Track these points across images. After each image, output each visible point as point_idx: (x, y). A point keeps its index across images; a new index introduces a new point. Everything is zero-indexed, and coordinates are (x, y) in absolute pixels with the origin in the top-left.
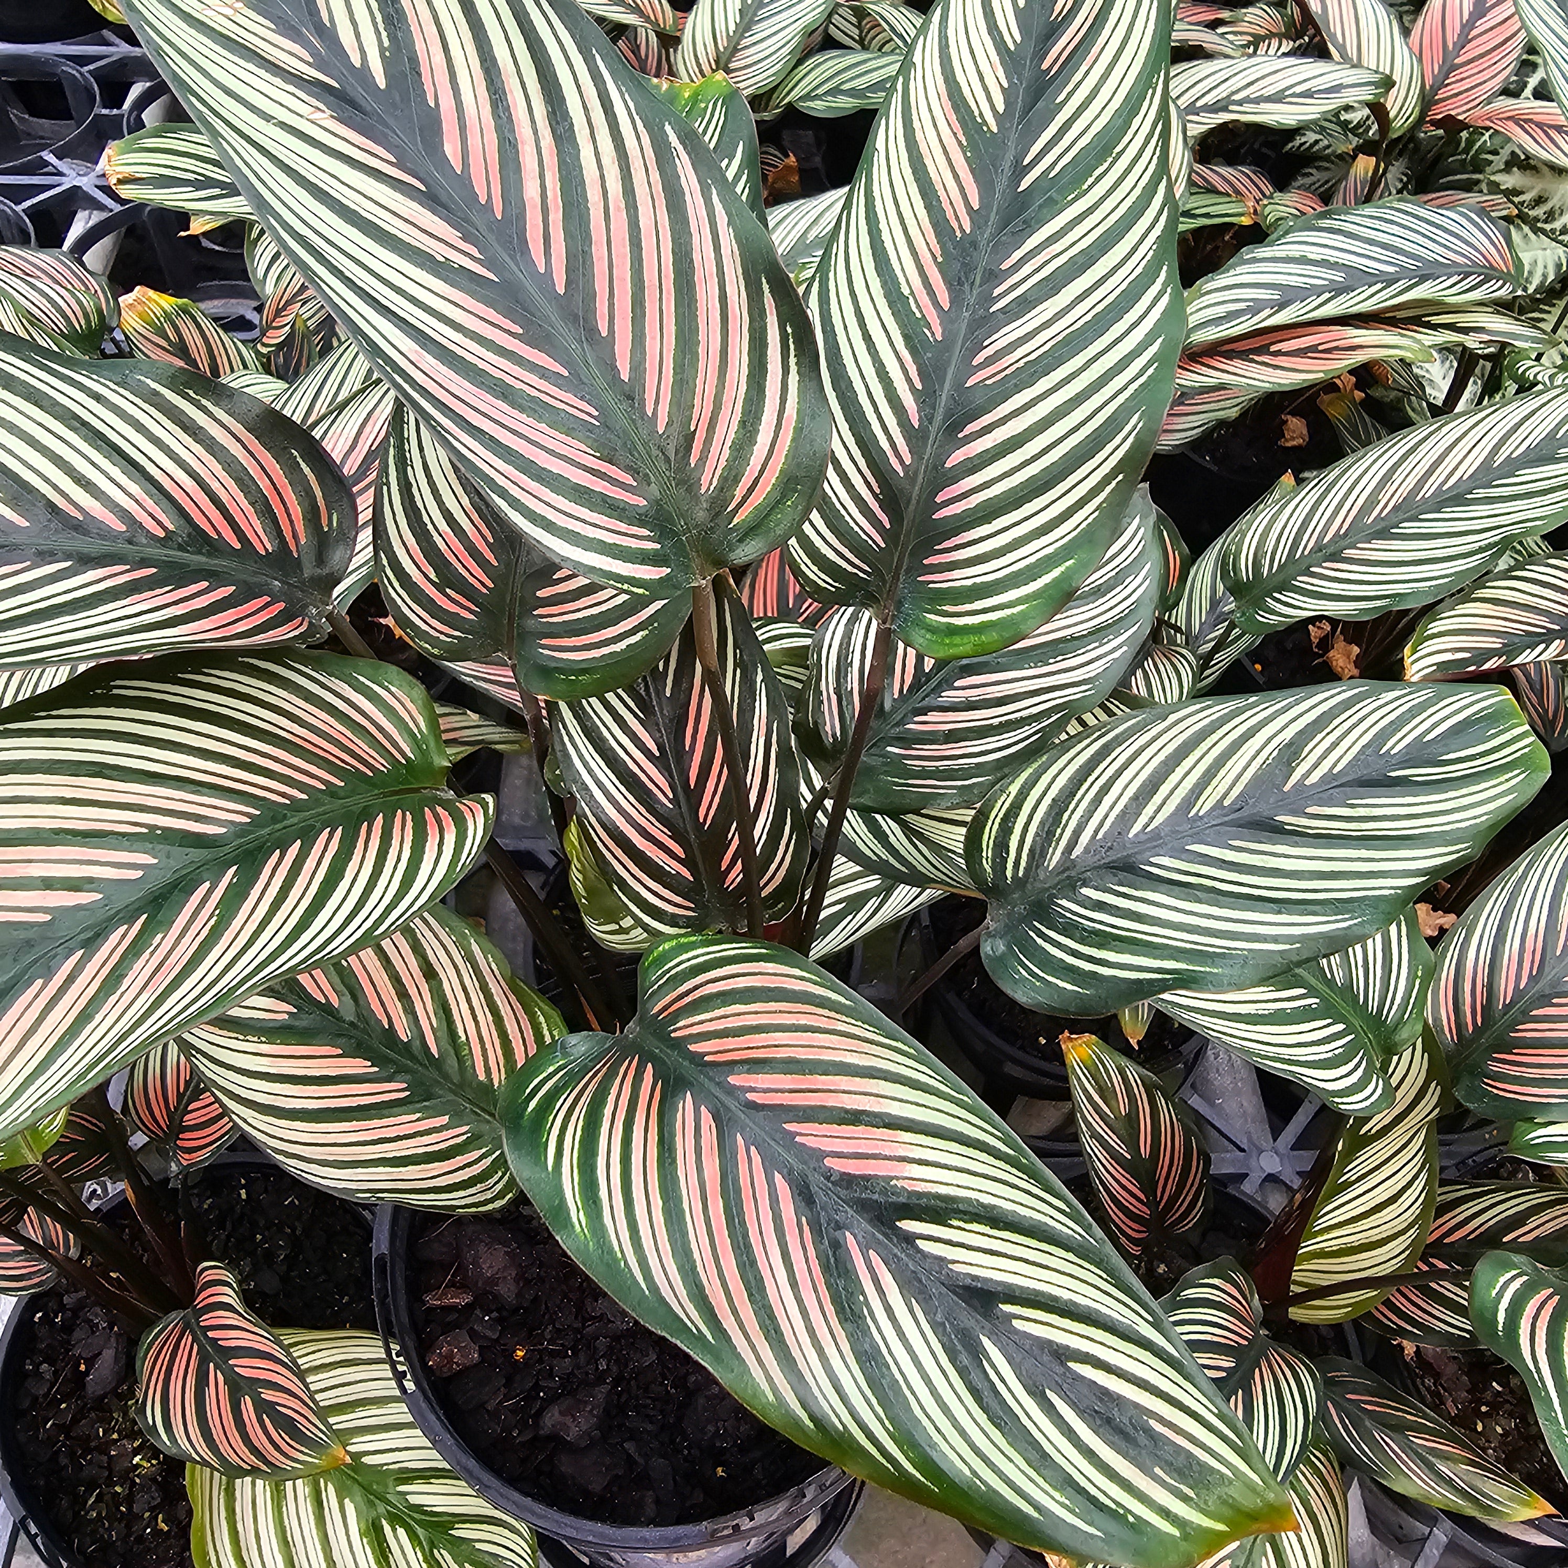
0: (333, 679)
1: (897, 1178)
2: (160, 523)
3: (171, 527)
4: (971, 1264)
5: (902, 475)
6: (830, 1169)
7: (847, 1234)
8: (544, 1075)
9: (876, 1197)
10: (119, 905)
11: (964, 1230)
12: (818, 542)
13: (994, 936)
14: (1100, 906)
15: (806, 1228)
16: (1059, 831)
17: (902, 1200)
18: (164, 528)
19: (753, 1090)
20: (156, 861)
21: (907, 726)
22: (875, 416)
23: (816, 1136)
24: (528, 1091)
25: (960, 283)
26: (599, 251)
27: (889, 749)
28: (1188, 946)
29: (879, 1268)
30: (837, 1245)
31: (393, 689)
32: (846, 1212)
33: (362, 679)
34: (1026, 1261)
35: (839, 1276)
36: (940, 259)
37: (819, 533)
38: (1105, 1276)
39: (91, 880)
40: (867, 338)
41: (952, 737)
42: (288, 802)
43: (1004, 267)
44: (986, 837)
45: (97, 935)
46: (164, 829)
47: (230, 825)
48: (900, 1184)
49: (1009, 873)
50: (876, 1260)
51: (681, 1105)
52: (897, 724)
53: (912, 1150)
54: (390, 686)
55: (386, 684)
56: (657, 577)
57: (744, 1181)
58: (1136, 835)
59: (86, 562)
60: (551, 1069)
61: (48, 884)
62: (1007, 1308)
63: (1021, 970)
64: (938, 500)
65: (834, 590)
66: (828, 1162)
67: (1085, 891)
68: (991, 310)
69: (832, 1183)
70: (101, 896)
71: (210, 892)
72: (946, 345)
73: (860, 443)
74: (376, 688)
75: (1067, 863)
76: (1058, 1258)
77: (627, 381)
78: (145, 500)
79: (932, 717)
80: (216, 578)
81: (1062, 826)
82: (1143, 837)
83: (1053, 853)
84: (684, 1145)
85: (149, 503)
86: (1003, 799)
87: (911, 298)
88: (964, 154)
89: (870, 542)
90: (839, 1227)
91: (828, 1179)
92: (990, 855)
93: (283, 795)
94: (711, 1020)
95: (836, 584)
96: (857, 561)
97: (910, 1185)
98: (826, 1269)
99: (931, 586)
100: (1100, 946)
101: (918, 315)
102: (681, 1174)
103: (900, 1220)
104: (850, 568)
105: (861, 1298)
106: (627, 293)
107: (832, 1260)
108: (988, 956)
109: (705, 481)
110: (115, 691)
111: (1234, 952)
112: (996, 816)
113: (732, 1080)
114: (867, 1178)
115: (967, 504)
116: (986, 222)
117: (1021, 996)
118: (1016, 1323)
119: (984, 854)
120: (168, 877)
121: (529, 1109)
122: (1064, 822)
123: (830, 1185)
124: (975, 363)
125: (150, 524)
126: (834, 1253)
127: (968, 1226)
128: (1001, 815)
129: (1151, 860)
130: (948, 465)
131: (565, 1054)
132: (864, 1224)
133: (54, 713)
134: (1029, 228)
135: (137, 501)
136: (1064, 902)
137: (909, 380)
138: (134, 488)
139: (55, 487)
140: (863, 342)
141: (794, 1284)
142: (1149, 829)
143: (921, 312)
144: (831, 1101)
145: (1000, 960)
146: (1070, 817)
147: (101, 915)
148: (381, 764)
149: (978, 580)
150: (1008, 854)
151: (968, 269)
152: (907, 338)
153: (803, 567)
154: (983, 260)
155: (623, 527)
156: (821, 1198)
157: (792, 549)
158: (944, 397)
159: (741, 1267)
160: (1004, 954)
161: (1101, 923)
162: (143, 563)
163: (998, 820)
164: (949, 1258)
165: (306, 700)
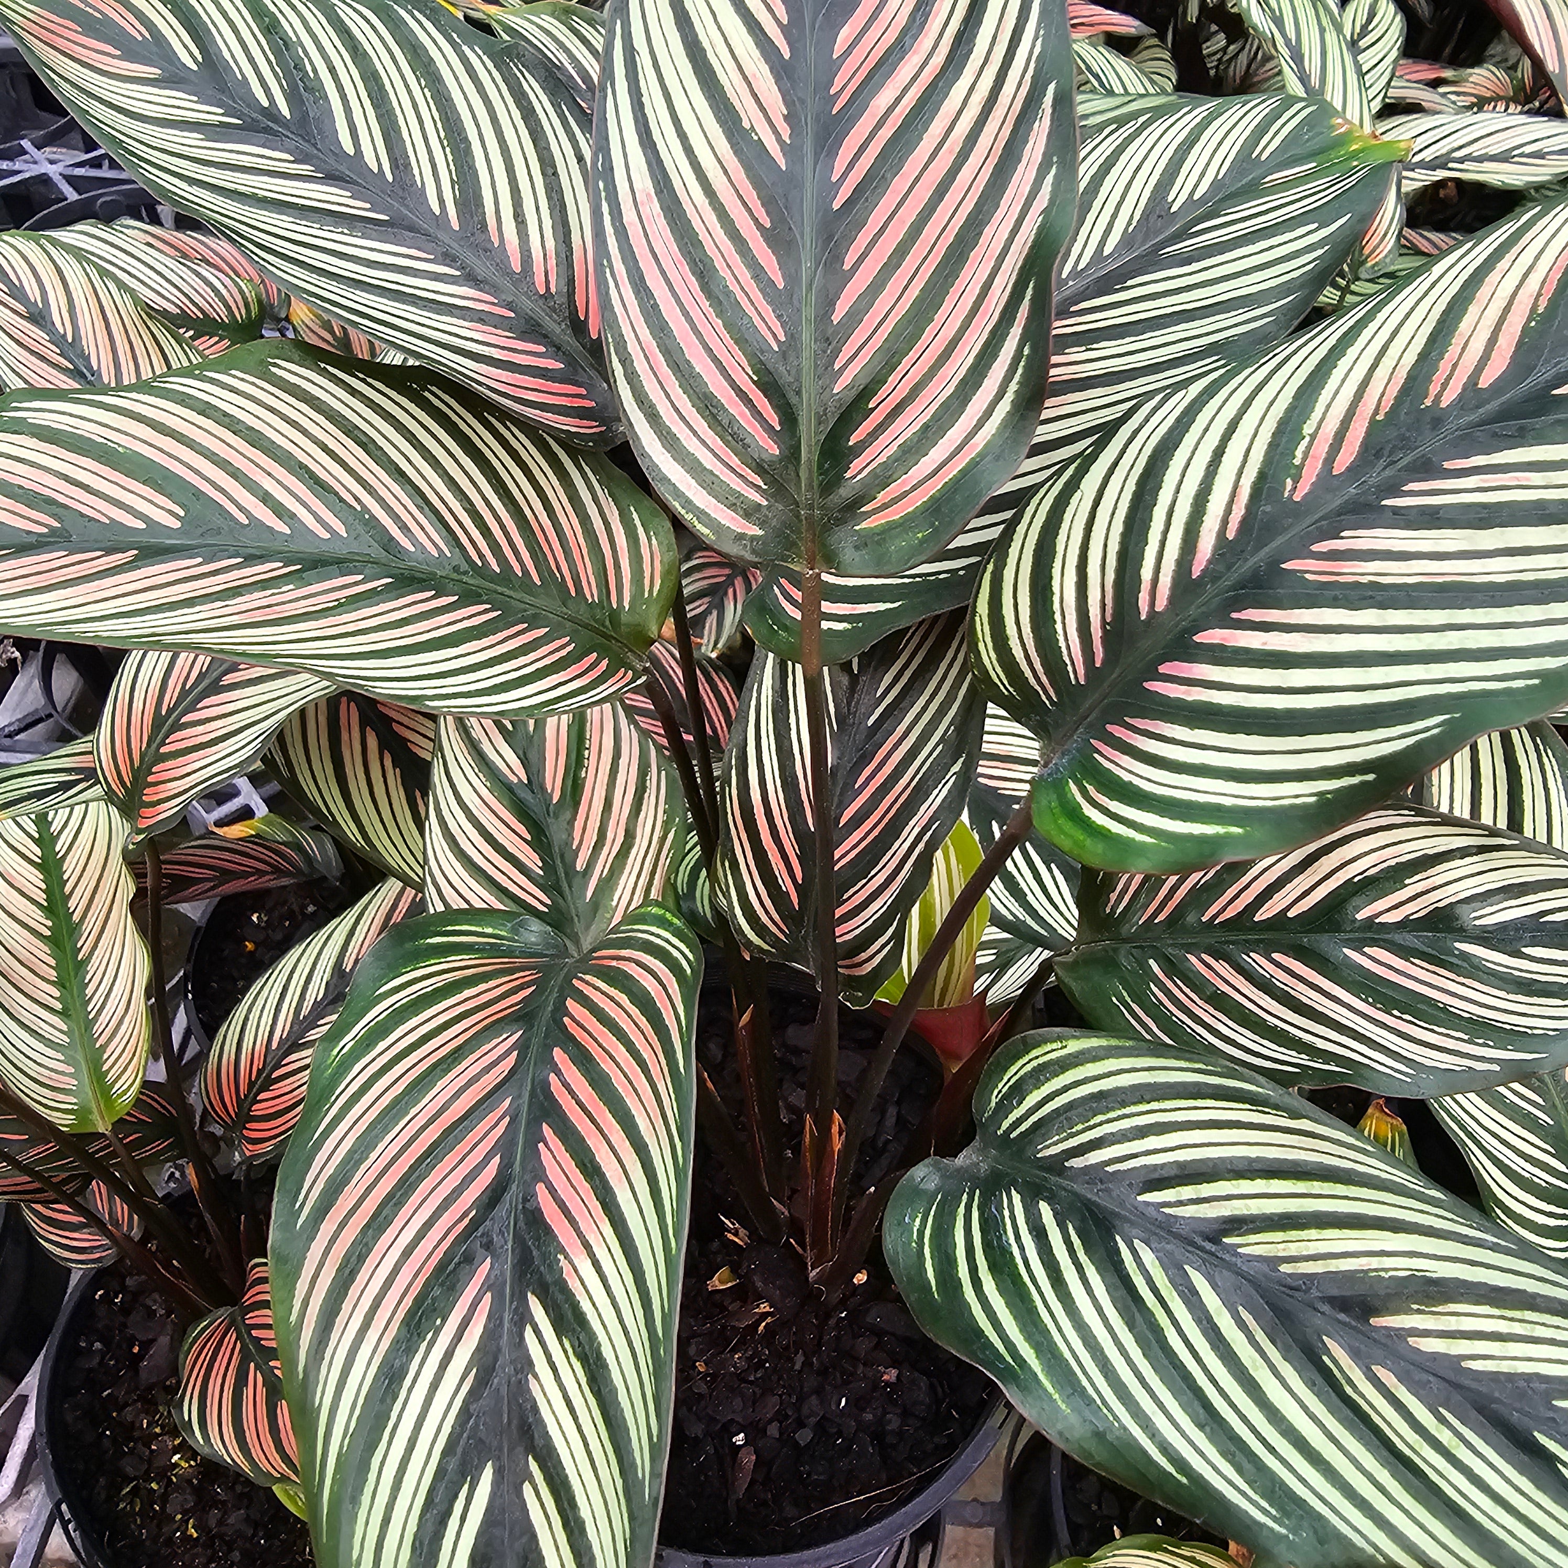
0: (610, 499)
1: (567, 1257)
2: (547, 282)
3: (553, 290)
4: (545, 1394)
5: (1143, 617)
6: (535, 1195)
7: (489, 1260)
8: (479, 929)
9: (535, 1253)
10: (293, 547)
11: (568, 1358)
12: (1011, 630)
13: (939, 1170)
14: (1039, 1234)
15: (466, 1221)
16: (1080, 1127)
17: (549, 1279)
18: (548, 288)
19: (559, 1073)
20: (345, 535)
21: (1189, 956)
22: (1159, 537)
23: (554, 1157)
24: (449, 928)
25: (1378, 455)
26: (899, 184)
27: (1151, 962)
28: (1067, 1355)
29: (479, 1315)
30: (469, 1260)
31: (654, 541)
32: (506, 1242)
33: (635, 516)
34: (586, 1445)
35: (442, 1285)
36: (1378, 418)
37: (1018, 622)
38: (628, 1536)
39: (293, 516)
40: (1219, 454)
41: (1219, 1001)
42: (480, 564)
43: (1446, 465)
44: (1013, 1069)
45: (261, 557)
46: (373, 517)
47: (419, 547)
48: (563, 1262)
49: (1005, 1125)
50: (485, 1305)
51: (505, 1036)
52: (1183, 946)
53: (600, 1246)
54: (653, 538)
55: (652, 533)
56: (739, 531)
57: (472, 1138)
58: (1147, 1204)
59: (471, 278)
60: (489, 930)
61: (266, 498)
62: (533, 1466)
63: (918, 1221)
64: (1162, 669)
65: (1006, 693)
66: (540, 1188)
67: (1044, 1206)
68: (1383, 503)
69: (523, 1207)
70: (289, 532)
71: (356, 584)
72: (1297, 510)
73: (1123, 556)
74: (640, 530)
75: (1056, 1165)
76: (609, 1472)
77: (835, 323)
78: (551, 258)
79: (1222, 967)
80: (557, 349)
81: (1087, 1125)
82: (1151, 1211)
83: (1055, 1144)
84: (470, 1066)
85: (552, 262)
86: (1054, 1046)
87: (1307, 439)
88: (1529, 320)
89: (1070, 668)
90: (488, 1246)
91: (525, 1200)
92: (1004, 1091)
93: (481, 556)
94: (603, 993)
95: (1011, 689)
96: (1044, 679)
97: (568, 1273)
98: (441, 1267)
99: (1096, 755)
100: (992, 1268)
101: (1297, 462)
102: (440, 1084)
103: (533, 1293)
104: (1032, 681)
105: (438, 1322)
106: (898, 236)
107: (452, 1265)
108: (912, 1178)
109: (856, 467)
110: (426, 394)
111: (1105, 1411)
112: (1037, 1057)
113: (557, 1053)
114: (548, 1230)
115: (1184, 693)
116: (1478, 407)
117: (891, 1242)
118: (527, 1488)
119: (1000, 1086)
120: (343, 551)
121: (429, 941)
122: (1092, 1123)
123: (520, 1207)
124: (1315, 548)
125: (539, 279)
126: (459, 1263)
127: (573, 1360)
128: (1041, 1060)
129: (1136, 1241)
130: (1197, 638)
131: (514, 930)
132: (508, 1267)
133: (369, 380)
134: (1520, 439)
135: (545, 255)
136: (1016, 1198)
137: (1225, 522)
138: (550, 244)
139: (497, 211)
140: (1210, 454)
141: (407, 1253)
142: (1167, 1210)
143: (1304, 459)
144: (594, 1141)
145: (917, 1192)
146: (1100, 1124)
147: (277, 545)
148: (592, 593)
149: (1136, 781)
150: (1020, 1103)
151: (1405, 444)
152: (1262, 476)
153: (981, 646)
154: (1428, 445)
155: (735, 461)
156: (501, 1211)
157: (977, 619)
158: (1250, 563)
159: (390, 1196)
160: (925, 1192)
161: (1022, 1248)
162: (509, 306)
163: (1034, 1063)
164: (537, 1369)
165: (570, 500)
